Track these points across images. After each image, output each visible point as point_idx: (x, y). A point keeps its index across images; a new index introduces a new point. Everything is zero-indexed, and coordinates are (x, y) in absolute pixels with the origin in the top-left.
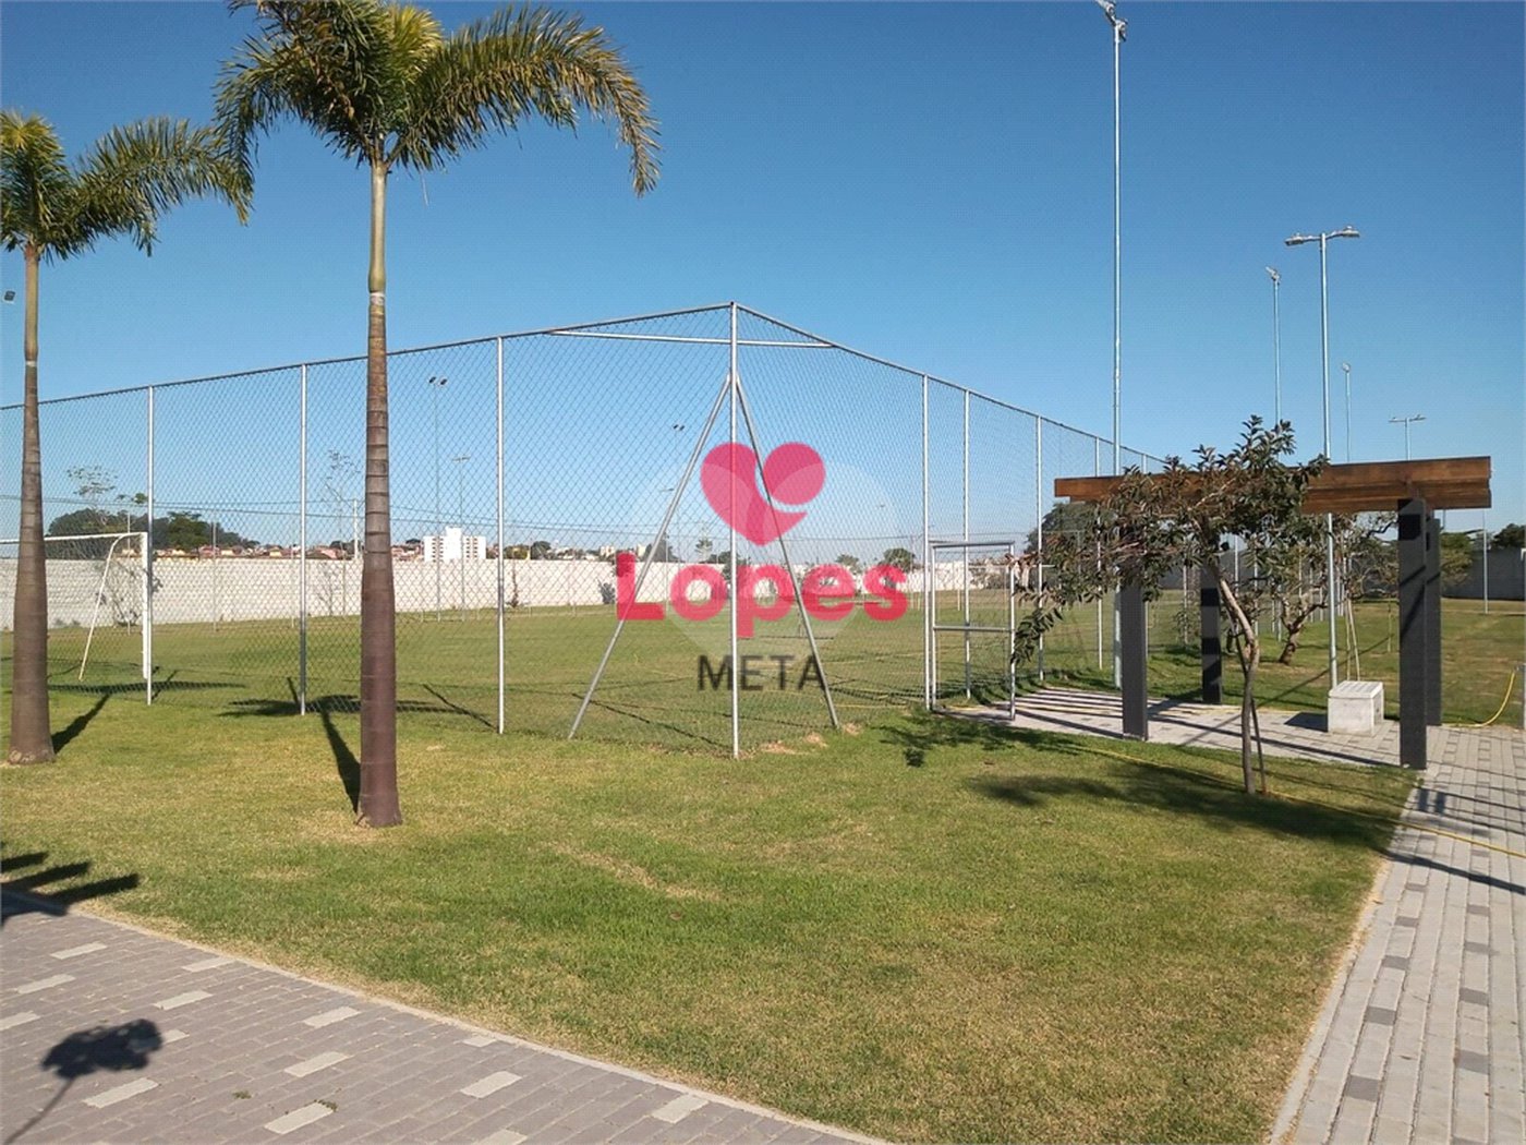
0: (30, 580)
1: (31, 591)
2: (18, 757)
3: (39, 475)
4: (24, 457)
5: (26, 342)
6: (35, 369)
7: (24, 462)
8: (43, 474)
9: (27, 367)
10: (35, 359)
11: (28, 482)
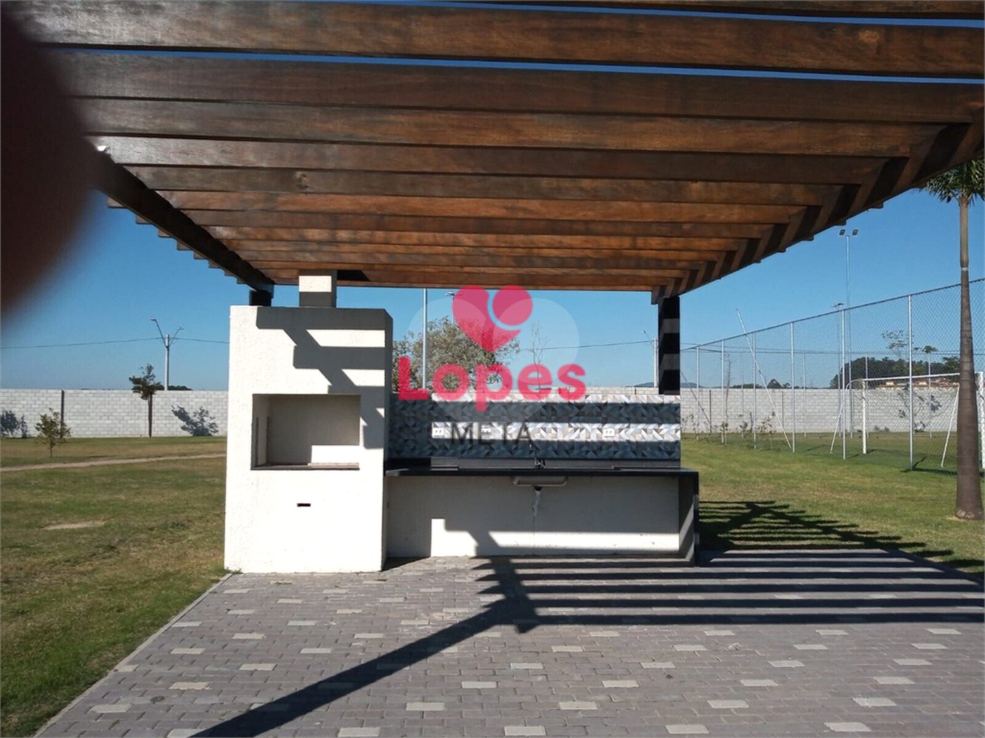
0: (968, 403)
1: (968, 410)
2: (963, 514)
3: (971, 338)
4: (962, 327)
5: (961, 256)
6: (967, 272)
7: (961, 331)
8: (973, 337)
9: (962, 272)
10: (967, 266)
11: (965, 343)
